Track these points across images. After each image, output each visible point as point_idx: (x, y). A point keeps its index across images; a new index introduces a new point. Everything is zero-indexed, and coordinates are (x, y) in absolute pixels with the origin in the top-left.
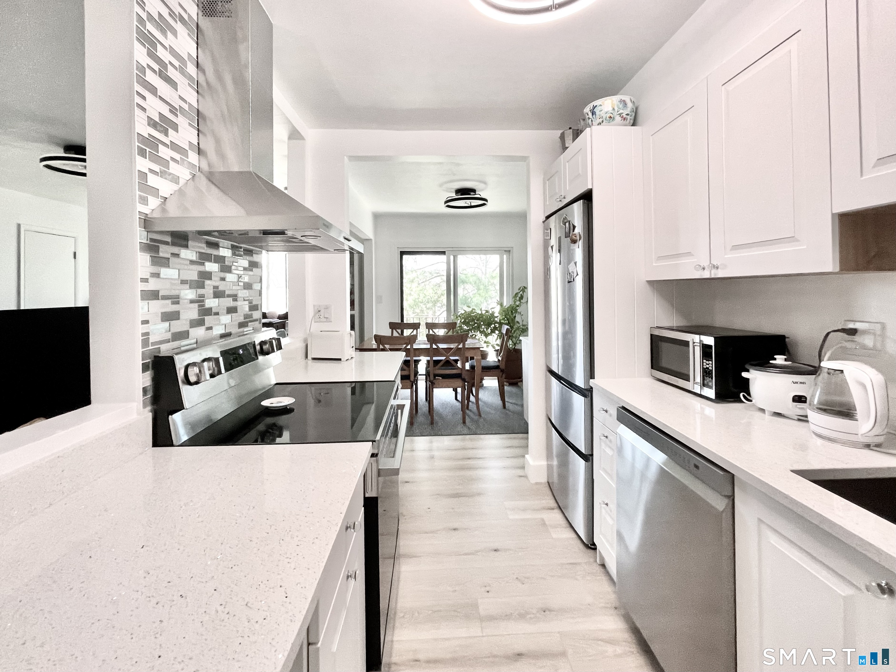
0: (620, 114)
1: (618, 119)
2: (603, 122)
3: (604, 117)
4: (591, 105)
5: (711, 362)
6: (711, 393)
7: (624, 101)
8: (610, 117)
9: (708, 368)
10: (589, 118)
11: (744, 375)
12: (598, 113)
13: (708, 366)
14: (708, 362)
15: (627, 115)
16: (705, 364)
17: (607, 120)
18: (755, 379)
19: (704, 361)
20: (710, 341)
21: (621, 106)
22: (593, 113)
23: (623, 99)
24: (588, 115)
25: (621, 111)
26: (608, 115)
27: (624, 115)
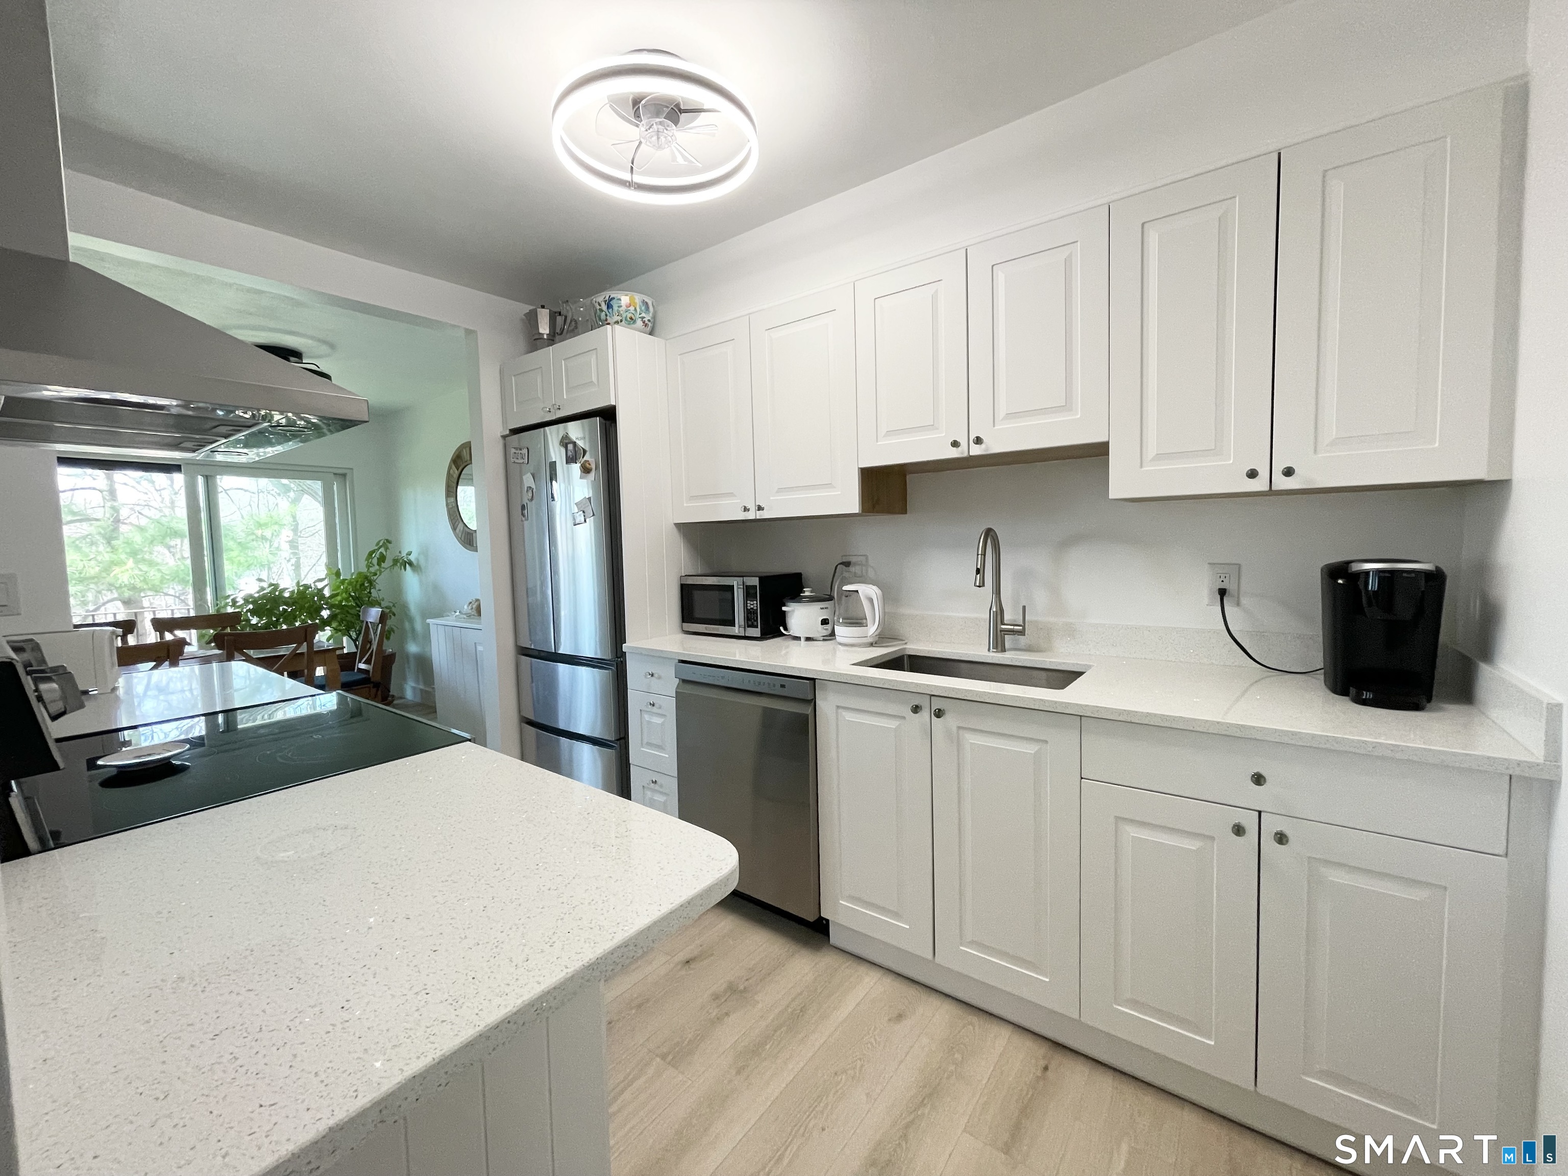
0: (643, 318)
1: (639, 323)
2: (621, 321)
3: (624, 316)
4: (607, 294)
5: (755, 602)
6: (756, 632)
7: (647, 303)
8: (631, 318)
9: (752, 609)
10: (601, 310)
11: (784, 609)
12: (615, 308)
13: (752, 606)
14: (752, 603)
15: (649, 321)
16: (749, 605)
17: (628, 321)
18: (793, 611)
19: (748, 602)
20: (755, 581)
21: (643, 308)
22: (609, 306)
23: (646, 300)
24: (600, 305)
25: (643, 315)
26: (629, 315)
27: (646, 319)
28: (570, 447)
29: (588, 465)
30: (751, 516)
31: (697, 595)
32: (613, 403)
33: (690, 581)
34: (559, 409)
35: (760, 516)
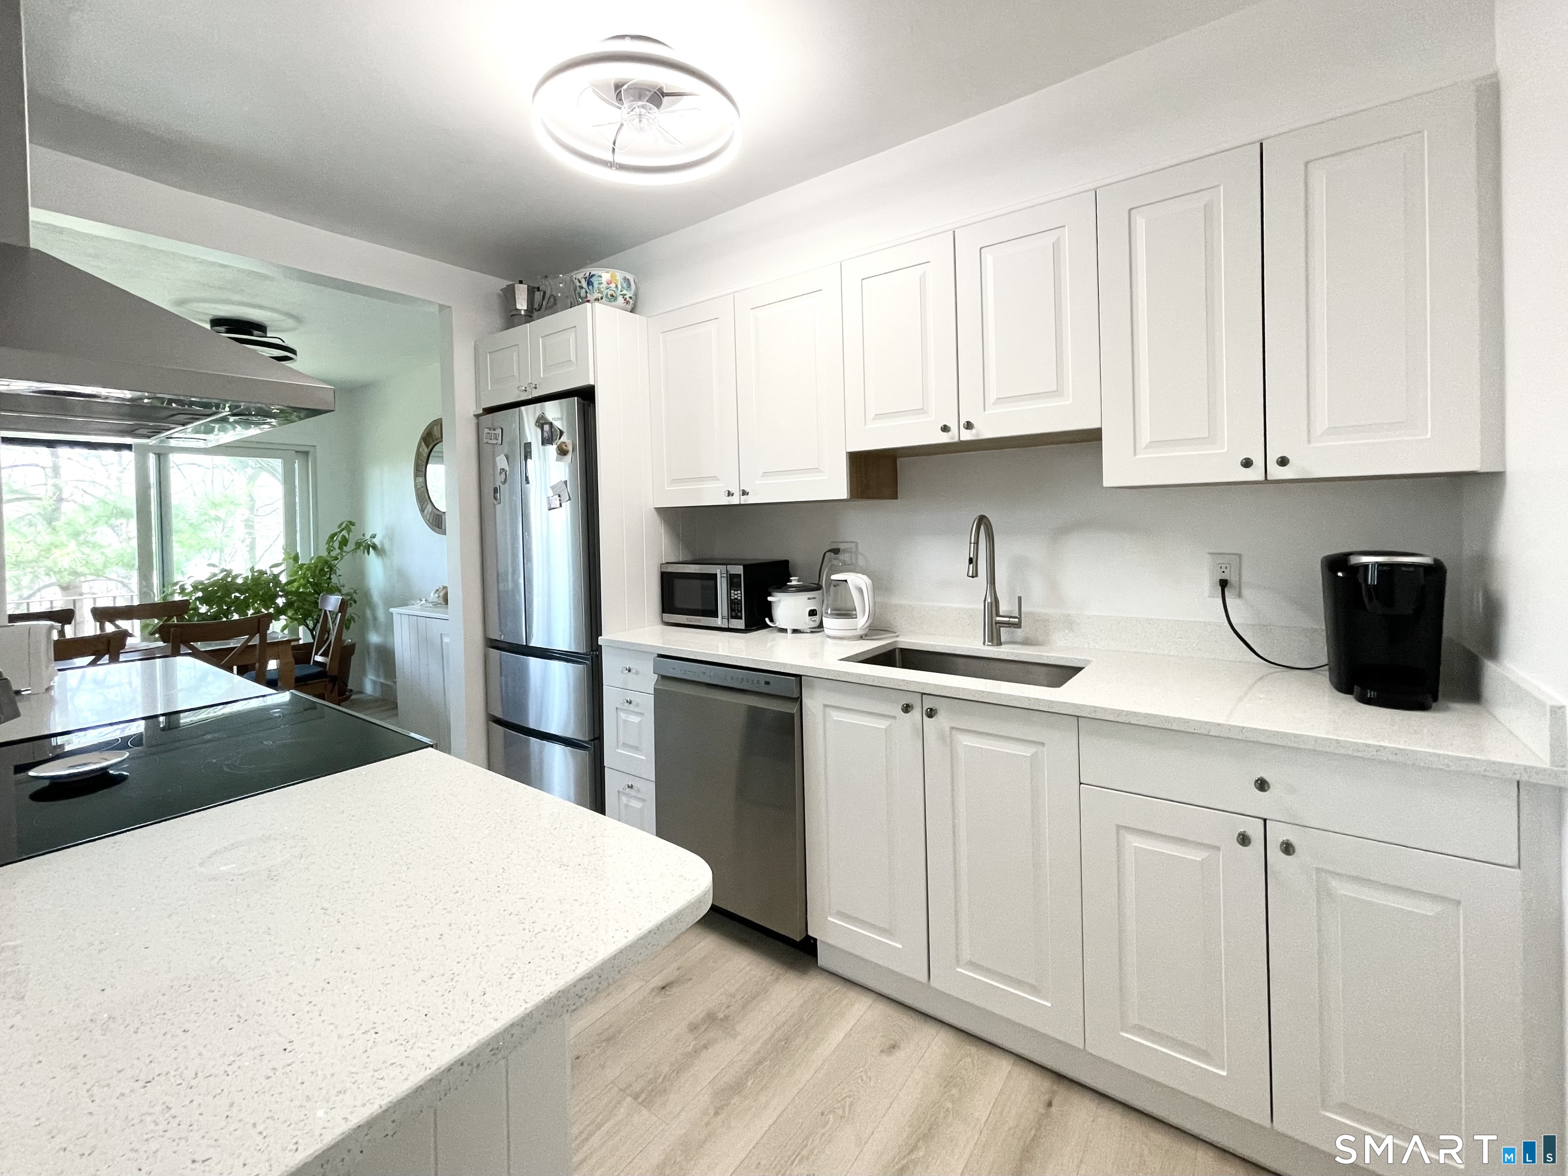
0: (624, 295)
1: (620, 300)
2: (602, 298)
3: (605, 293)
4: (587, 271)
5: (739, 592)
6: (740, 624)
7: (628, 280)
8: (612, 296)
9: (736, 599)
10: (581, 288)
11: (770, 599)
12: (596, 285)
13: (736, 596)
14: (736, 593)
15: (631, 298)
16: (732, 595)
17: (608, 298)
18: (779, 601)
19: (732, 591)
20: (739, 570)
21: (625, 285)
22: (590, 283)
23: (627, 277)
24: (580, 282)
25: (625, 292)
26: (610, 293)
27: (627, 297)
28: (546, 427)
29: (564, 447)
30: (735, 500)
31: (678, 583)
32: (592, 383)
33: (671, 569)
34: (536, 388)
35: (745, 501)
